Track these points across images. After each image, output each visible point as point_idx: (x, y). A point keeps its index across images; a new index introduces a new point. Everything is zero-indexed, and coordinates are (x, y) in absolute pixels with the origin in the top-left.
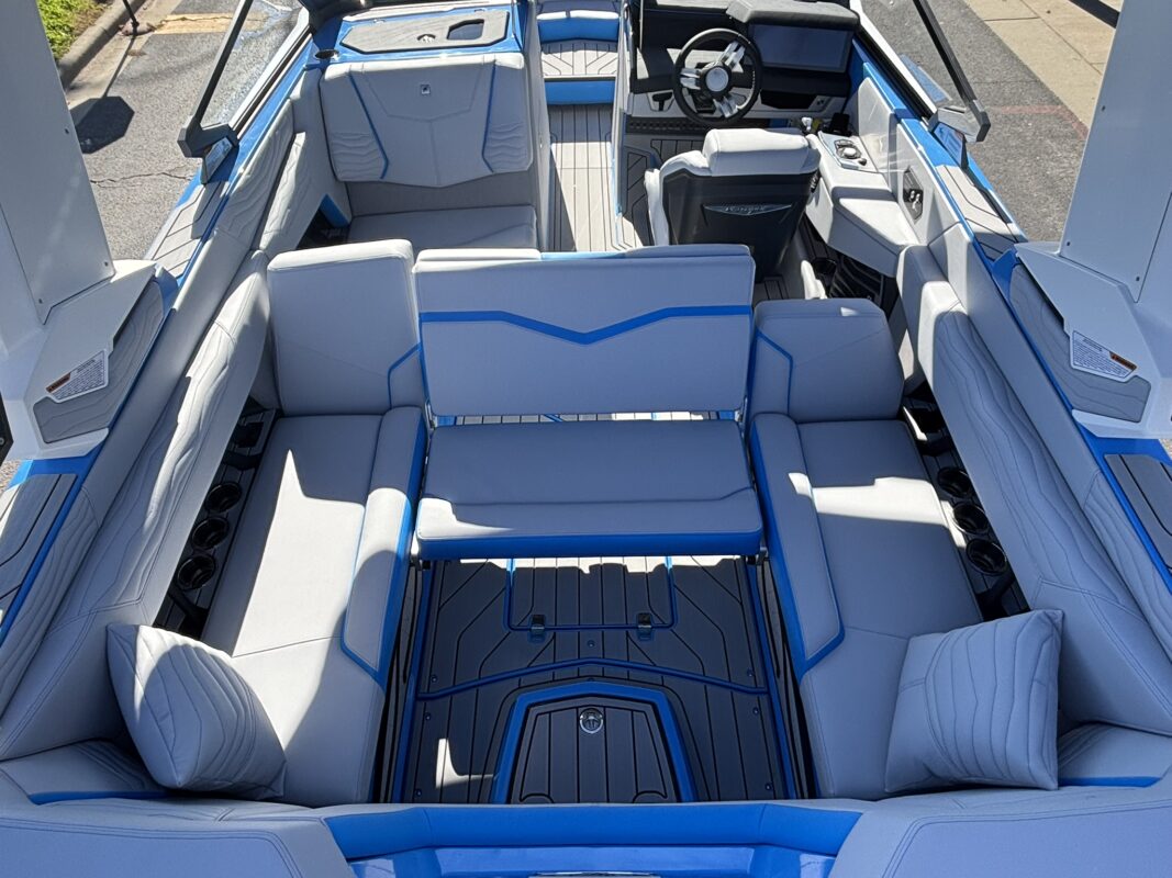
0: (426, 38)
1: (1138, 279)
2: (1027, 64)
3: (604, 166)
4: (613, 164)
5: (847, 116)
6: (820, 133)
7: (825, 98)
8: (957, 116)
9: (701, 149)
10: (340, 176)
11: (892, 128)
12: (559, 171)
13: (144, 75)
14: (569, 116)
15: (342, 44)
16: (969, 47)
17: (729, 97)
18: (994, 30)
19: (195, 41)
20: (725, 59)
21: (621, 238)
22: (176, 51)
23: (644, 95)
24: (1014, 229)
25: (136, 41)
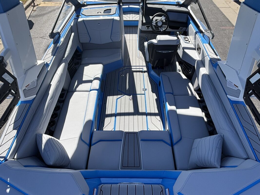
0: (99, 13)
1: (239, 70)
2: (228, 17)
3: (136, 39)
4: (138, 39)
5: (186, 32)
6: (181, 35)
7: (182, 28)
8: (208, 34)
9: (156, 39)
10: (81, 42)
11: (195, 35)
12: (126, 40)
13: (36, 15)
14: (129, 28)
15: (81, 14)
16: (215, 14)
17: (162, 27)
18: (221, 10)
19: (47, 8)
20: (161, 19)
21: (139, 55)
22: (43, 10)
23: (144, 26)
24: (218, 57)
25: (34, 8)
